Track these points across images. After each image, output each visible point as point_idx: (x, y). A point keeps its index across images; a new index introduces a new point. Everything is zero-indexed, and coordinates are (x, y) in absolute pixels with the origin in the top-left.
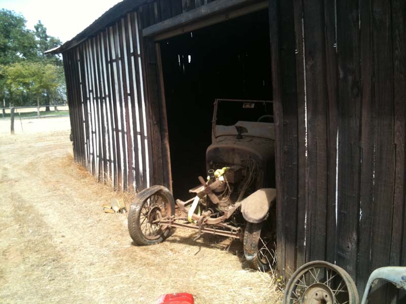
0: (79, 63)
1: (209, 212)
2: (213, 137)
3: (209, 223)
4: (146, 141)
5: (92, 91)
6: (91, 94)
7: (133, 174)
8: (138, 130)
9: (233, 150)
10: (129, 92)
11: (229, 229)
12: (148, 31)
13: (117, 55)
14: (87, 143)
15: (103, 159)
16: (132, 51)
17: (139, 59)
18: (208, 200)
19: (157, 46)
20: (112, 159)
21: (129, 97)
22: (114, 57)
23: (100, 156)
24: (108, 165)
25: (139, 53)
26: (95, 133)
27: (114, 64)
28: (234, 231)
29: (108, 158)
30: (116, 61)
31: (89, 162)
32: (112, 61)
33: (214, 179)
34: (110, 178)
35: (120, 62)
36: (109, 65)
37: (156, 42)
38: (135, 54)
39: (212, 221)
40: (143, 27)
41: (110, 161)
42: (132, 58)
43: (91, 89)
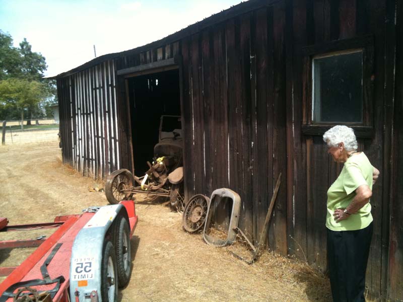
0: (70, 87)
1: (153, 183)
2: (160, 140)
3: (153, 189)
4: (117, 143)
5: (80, 109)
6: (79, 111)
7: (108, 167)
8: (113, 136)
9: (170, 146)
10: (107, 110)
11: (164, 192)
12: (120, 72)
13: (100, 85)
14: (74, 148)
15: (87, 159)
16: (110, 83)
17: (115, 89)
18: (153, 176)
19: (126, 81)
20: (94, 158)
21: (107, 114)
22: (97, 86)
23: (84, 157)
24: (91, 163)
25: (114, 85)
26: (81, 139)
27: (98, 91)
28: (167, 192)
29: (90, 157)
30: (99, 88)
31: (76, 162)
32: (96, 89)
33: (156, 163)
34: (92, 171)
35: (102, 90)
36: (94, 91)
37: (126, 79)
38: (112, 85)
39: (155, 188)
40: (118, 69)
41: (92, 159)
42: (110, 88)
43: (79, 107)
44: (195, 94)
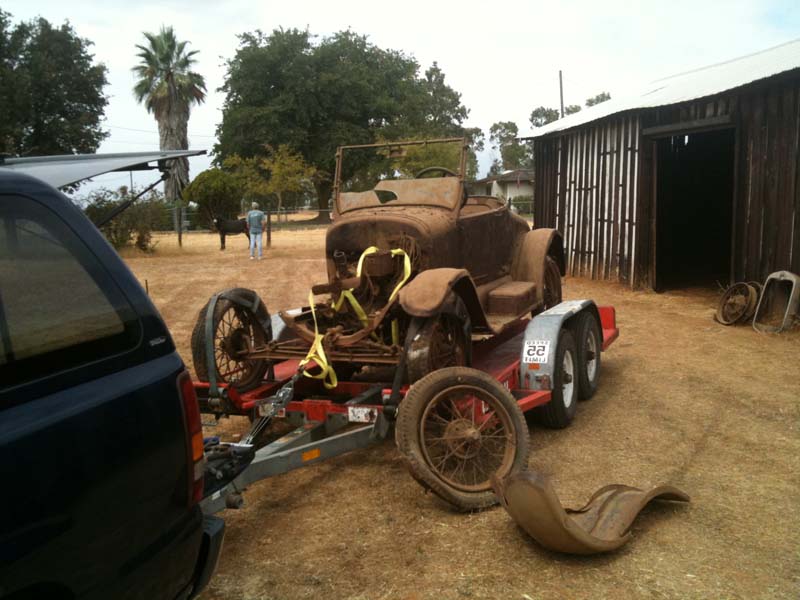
0: (560, 153)
4: (634, 228)
5: (575, 182)
6: (573, 185)
7: (616, 260)
8: (627, 217)
10: (621, 183)
12: (648, 131)
13: (612, 148)
15: (581, 252)
16: (629, 146)
17: (637, 154)
19: (654, 143)
20: (593, 250)
21: (621, 188)
22: (608, 150)
23: (577, 250)
24: (586, 258)
25: (637, 148)
26: (573, 226)
27: (608, 157)
29: (587, 250)
30: (611, 154)
32: (605, 154)
35: (615, 155)
36: (602, 157)
37: (654, 140)
38: (633, 149)
40: (644, 128)
41: (590, 252)
42: (629, 153)
43: (573, 179)
44: (754, 160)
